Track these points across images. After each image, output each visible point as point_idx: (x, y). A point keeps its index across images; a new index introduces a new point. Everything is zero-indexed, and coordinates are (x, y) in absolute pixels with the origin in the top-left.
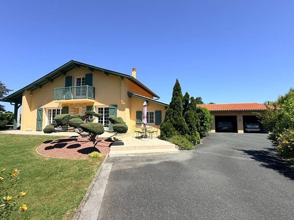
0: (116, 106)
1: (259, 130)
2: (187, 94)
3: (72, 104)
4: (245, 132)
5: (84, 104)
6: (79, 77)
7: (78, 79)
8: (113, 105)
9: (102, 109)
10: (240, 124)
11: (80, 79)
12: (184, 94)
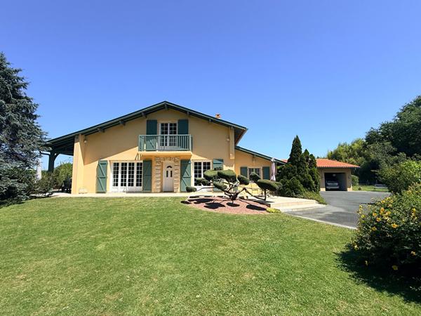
0: (222, 161)
1: (338, 187)
2: (306, 150)
3: (156, 157)
4: (327, 190)
5: (176, 156)
6: (164, 122)
7: (162, 125)
8: (219, 160)
9: (200, 163)
10: (322, 181)
11: (167, 125)
12: (303, 151)
